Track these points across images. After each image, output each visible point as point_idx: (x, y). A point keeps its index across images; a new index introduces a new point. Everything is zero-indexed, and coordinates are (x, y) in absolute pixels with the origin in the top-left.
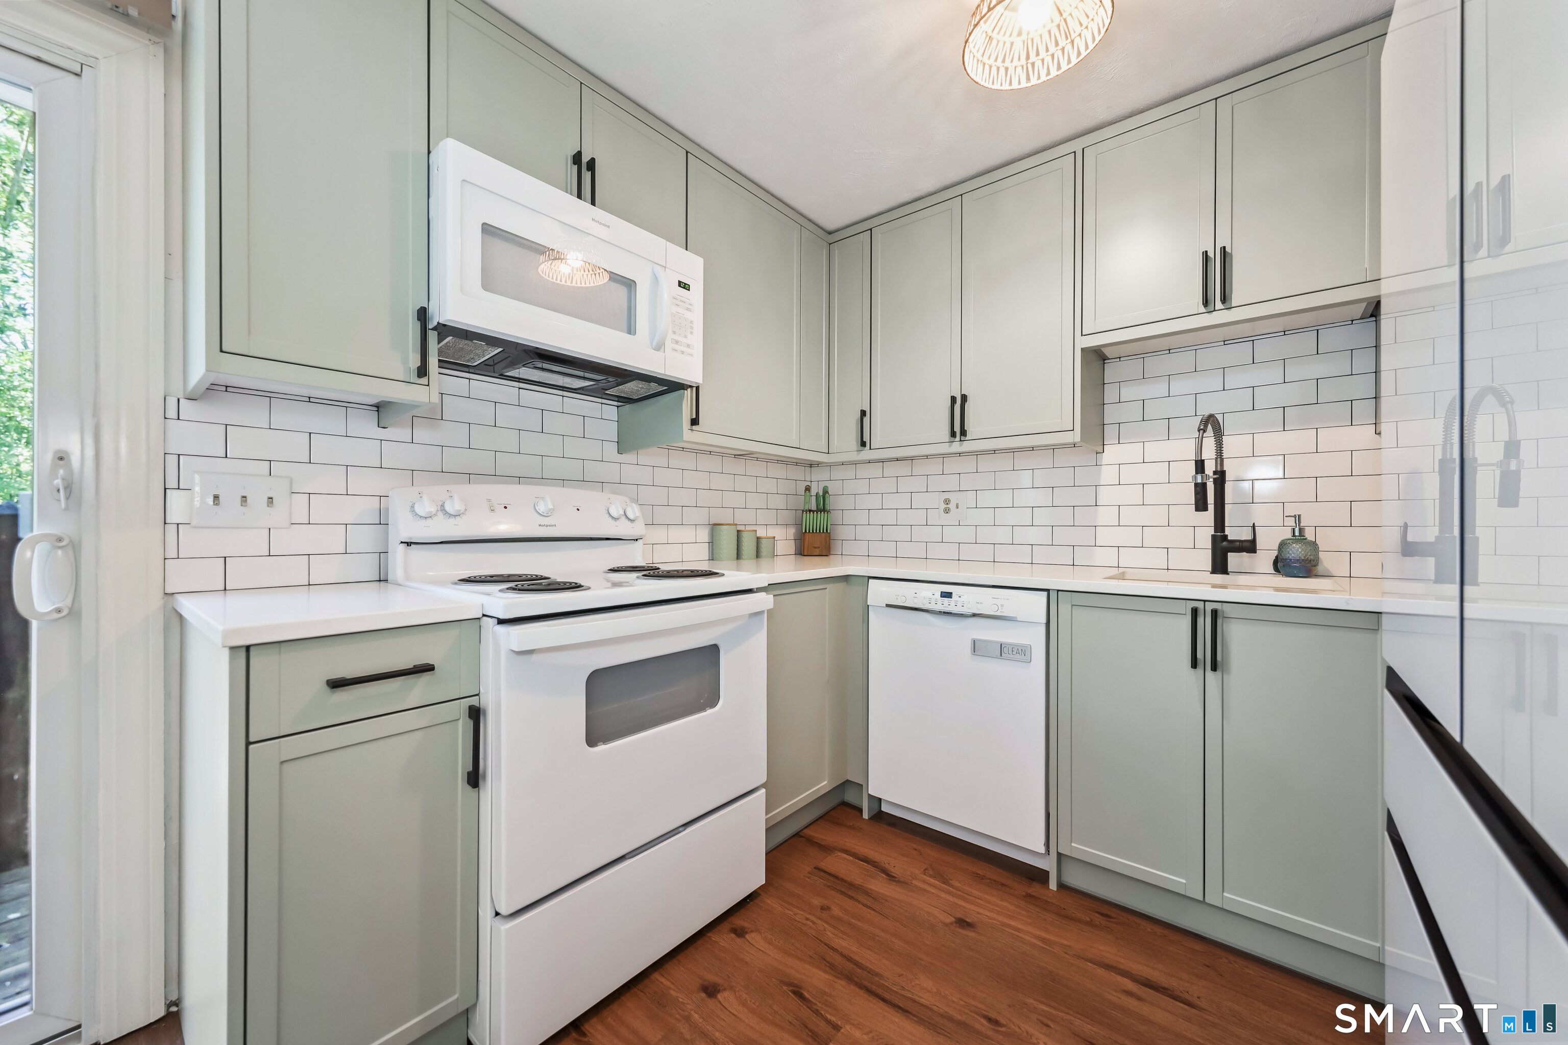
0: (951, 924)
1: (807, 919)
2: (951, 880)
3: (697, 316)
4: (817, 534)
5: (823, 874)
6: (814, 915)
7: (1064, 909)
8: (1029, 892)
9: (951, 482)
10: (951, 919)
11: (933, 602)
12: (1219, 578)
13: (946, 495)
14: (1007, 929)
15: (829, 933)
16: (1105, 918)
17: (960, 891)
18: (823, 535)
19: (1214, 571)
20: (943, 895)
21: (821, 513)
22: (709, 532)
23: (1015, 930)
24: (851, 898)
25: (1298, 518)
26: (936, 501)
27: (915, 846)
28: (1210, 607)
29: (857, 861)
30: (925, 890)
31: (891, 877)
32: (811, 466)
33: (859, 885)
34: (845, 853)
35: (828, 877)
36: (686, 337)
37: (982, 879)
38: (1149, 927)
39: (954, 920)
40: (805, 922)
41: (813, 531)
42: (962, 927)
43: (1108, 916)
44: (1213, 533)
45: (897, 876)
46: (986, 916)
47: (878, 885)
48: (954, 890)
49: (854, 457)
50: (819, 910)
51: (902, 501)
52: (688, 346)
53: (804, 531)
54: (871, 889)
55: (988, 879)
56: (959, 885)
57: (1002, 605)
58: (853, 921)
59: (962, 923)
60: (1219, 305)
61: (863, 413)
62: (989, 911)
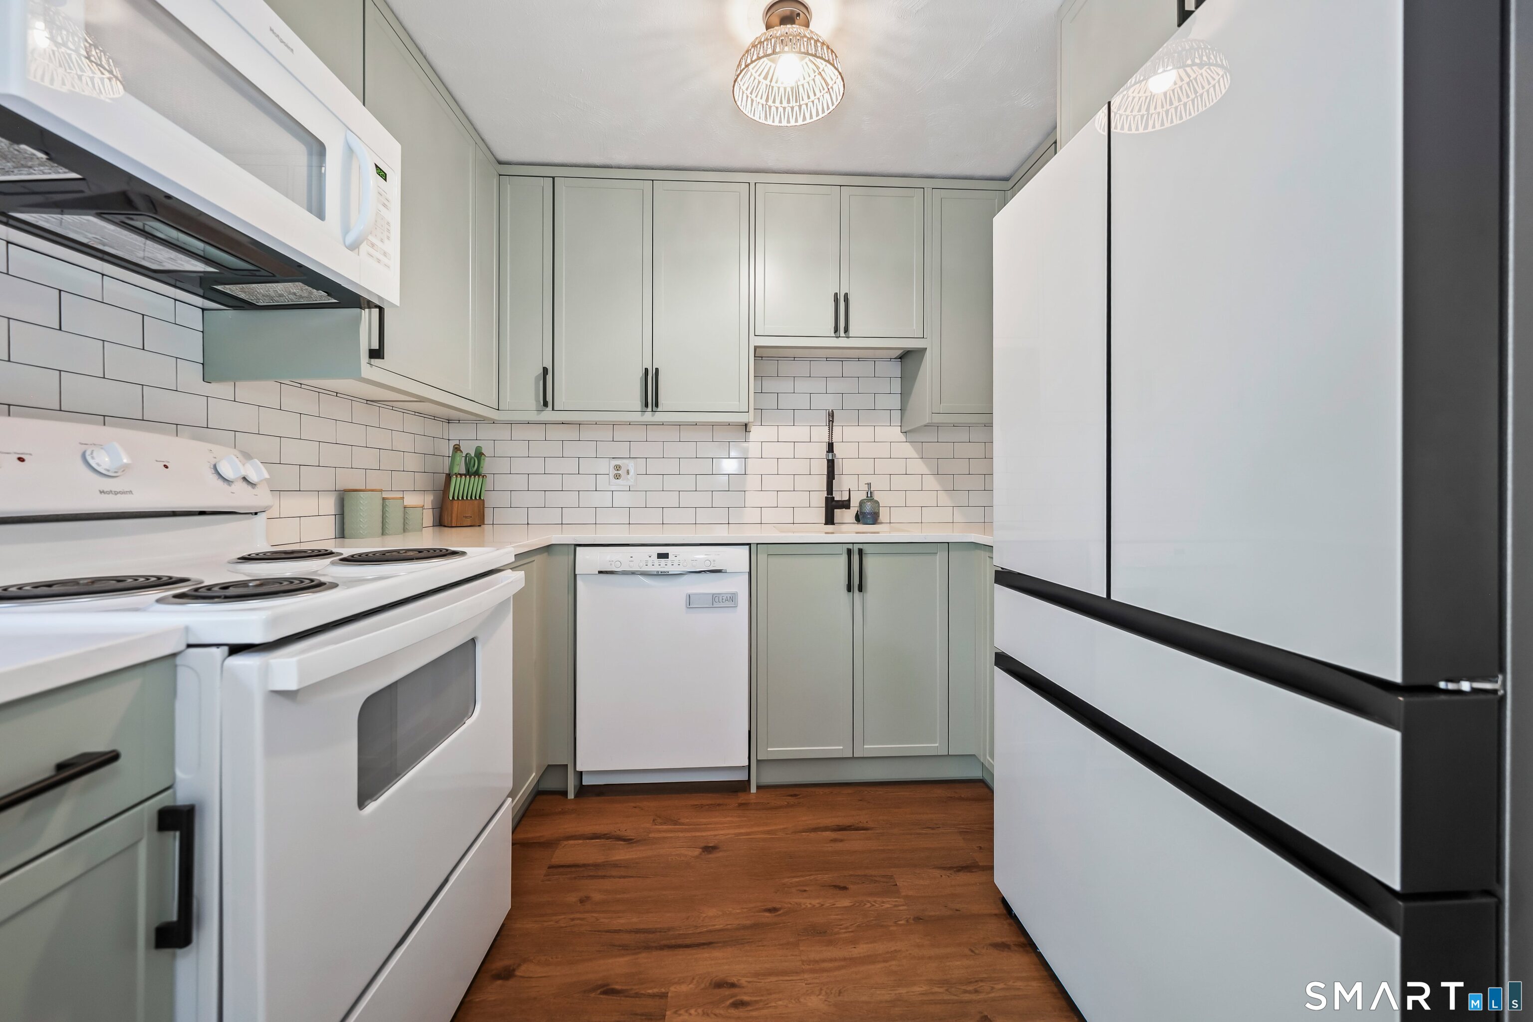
0: (701, 854)
1: (573, 919)
2: (679, 819)
3: (394, 216)
4: (467, 501)
5: (561, 870)
6: (577, 912)
7: (768, 803)
8: (739, 802)
9: (622, 450)
10: (697, 852)
11: (650, 564)
12: (830, 528)
13: (618, 462)
14: (741, 837)
15: (602, 920)
16: (794, 798)
17: (691, 825)
18: (476, 502)
19: (826, 524)
20: (681, 835)
21: (470, 477)
22: (335, 500)
23: (747, 835)
24: (604, 877)
25: (869, 485)
26: (605, 466)
27: (633, 804)
28: (856, 547)
29: (588, 841)
30: (664, 837)
31: (628, 841)
32: (449, 421)
33: (604, 862)
34: (570, 840)
35: (569, 870)
36: (382, 241)
37: (702, 807)
38: (820, 791)
39: (701, 850)
40: (572, 923)
41: (458, 498)
42: (710, 852)
43: (795, 795)
44: (826, 496)
45: (634, 838)
46: (722, 835)
47: (622, 854)
48: (687, 827)
49: (533, 416)
50: (579, 904)
51: (570, 466)
52: (385, 254)
53: (451, 499)
54: (617, 860)
55: (705, 805)
56: (688, 820)
57: (714, 561)
58: (619, 896)
59: (708, 849)
60: (842, 334)
61: (545, 370)
62: (722, 830)
